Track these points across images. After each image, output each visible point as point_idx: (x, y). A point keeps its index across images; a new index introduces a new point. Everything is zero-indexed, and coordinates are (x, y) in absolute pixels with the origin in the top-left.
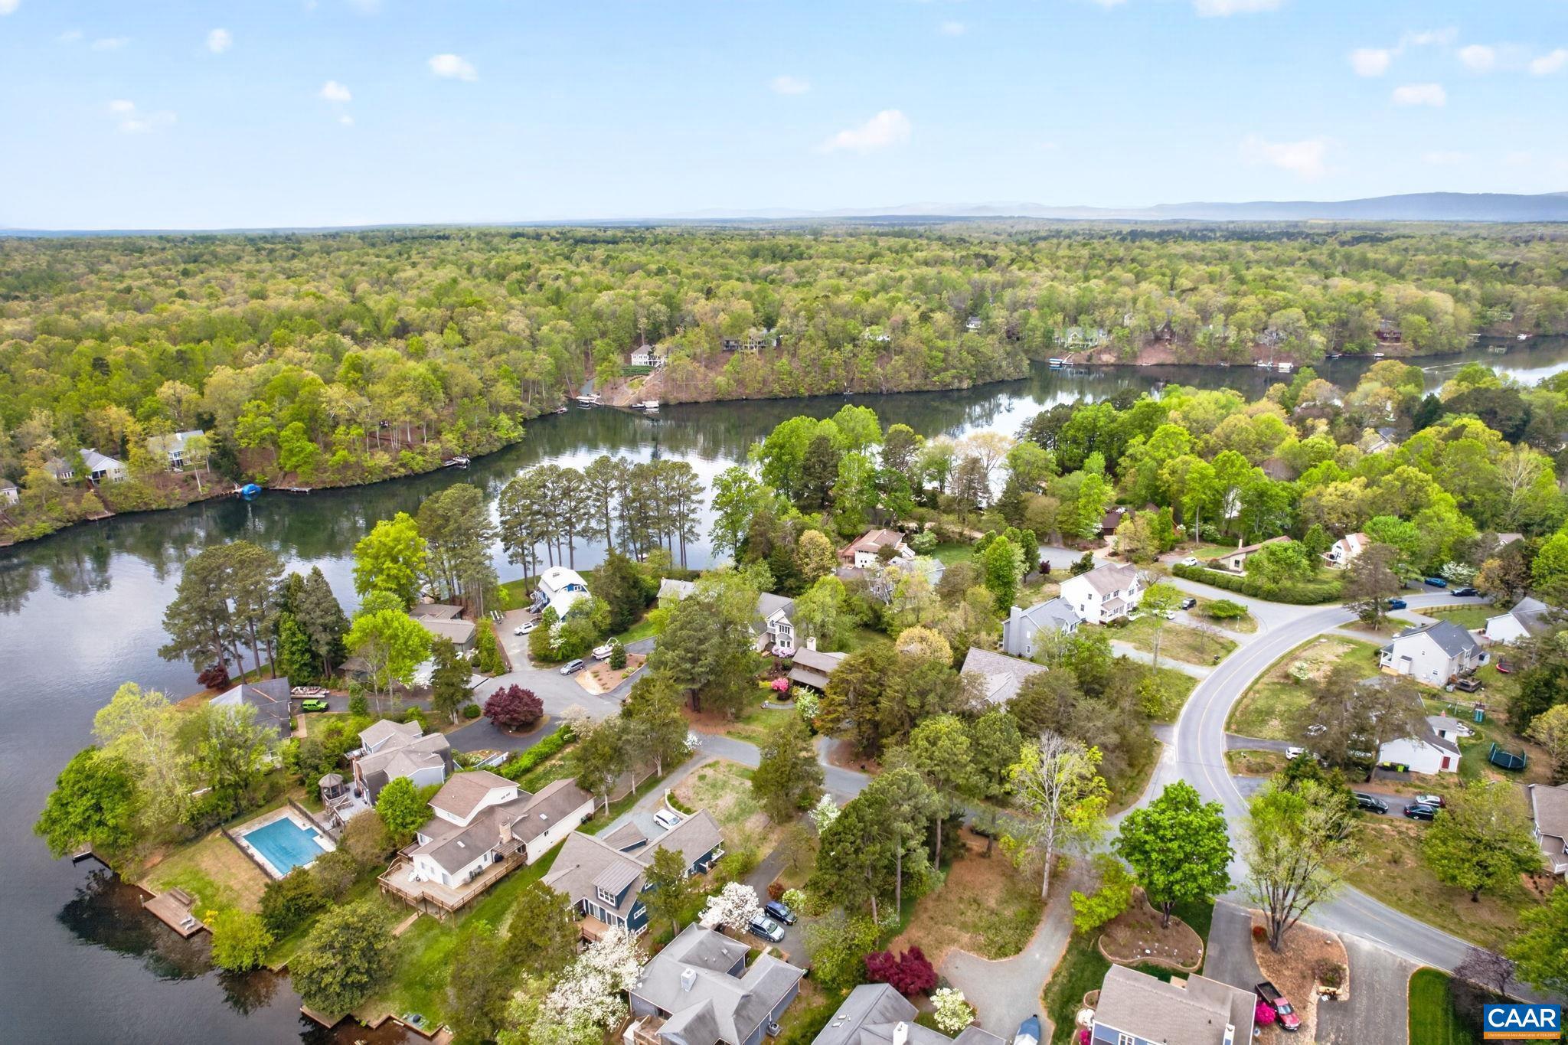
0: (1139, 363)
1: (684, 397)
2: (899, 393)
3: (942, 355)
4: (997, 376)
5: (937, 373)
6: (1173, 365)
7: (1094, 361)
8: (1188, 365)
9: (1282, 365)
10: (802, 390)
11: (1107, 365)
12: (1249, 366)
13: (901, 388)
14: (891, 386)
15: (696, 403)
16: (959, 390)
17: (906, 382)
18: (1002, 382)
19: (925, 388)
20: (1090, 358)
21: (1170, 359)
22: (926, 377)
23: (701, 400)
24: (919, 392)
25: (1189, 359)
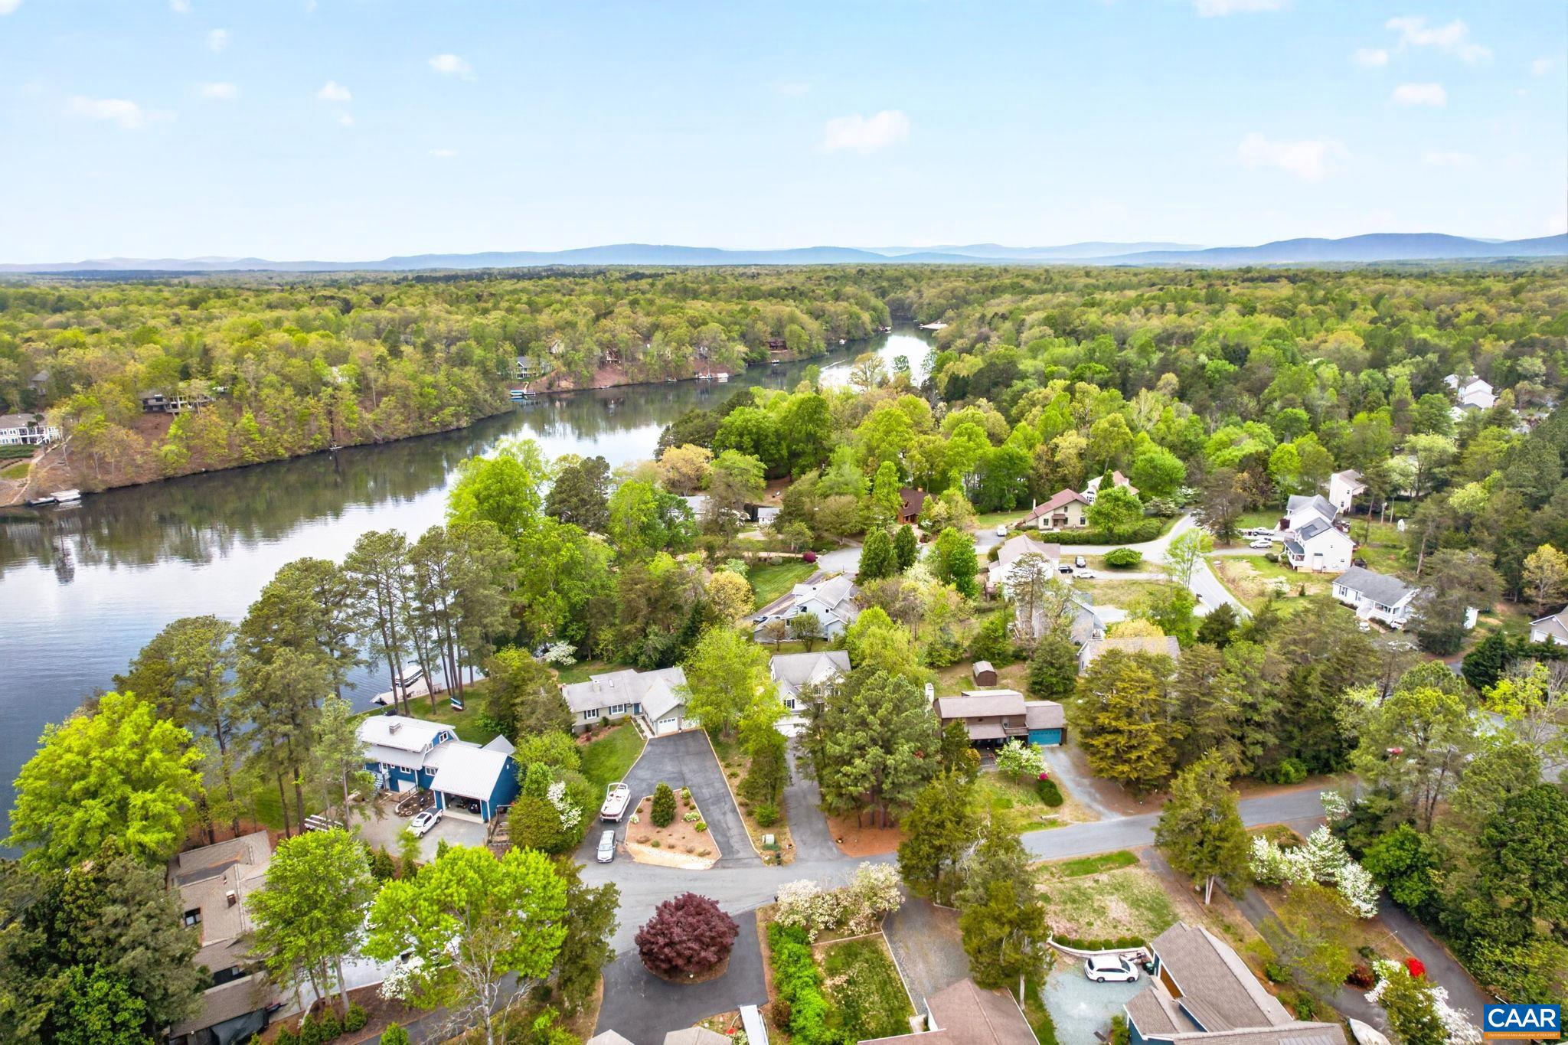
0: (597, 386)
1: (115, 479)
2: (397, 440)
3: (435, 392)
4: (488, 411)
5: (435, 413)
6: (628, 385)
7: (555, 389)
8: (641, 384)
9: (720, 375)
10: (281, 451)
11: (568, 391)
12: (693, 379)
13: (399, 435)
14: (387, 433)
15: (135, 486)
16: (459, 429)
17: (401, 426)
18: (492, 417)
19: (425, 431)
20: (551, 385)
21: (623, 380)
22: (421, 417)
23: (140, 481)
24: (420, 437)
25: (641, 378)
